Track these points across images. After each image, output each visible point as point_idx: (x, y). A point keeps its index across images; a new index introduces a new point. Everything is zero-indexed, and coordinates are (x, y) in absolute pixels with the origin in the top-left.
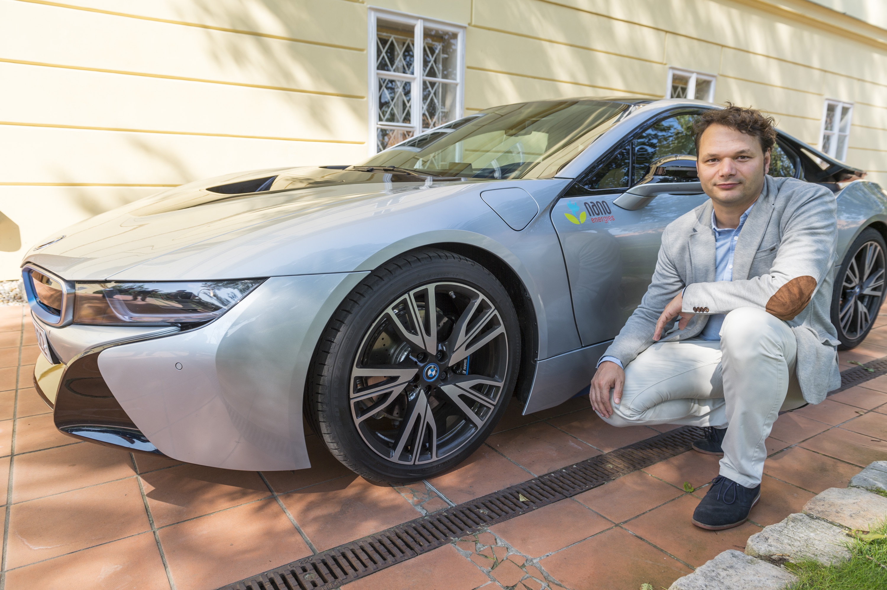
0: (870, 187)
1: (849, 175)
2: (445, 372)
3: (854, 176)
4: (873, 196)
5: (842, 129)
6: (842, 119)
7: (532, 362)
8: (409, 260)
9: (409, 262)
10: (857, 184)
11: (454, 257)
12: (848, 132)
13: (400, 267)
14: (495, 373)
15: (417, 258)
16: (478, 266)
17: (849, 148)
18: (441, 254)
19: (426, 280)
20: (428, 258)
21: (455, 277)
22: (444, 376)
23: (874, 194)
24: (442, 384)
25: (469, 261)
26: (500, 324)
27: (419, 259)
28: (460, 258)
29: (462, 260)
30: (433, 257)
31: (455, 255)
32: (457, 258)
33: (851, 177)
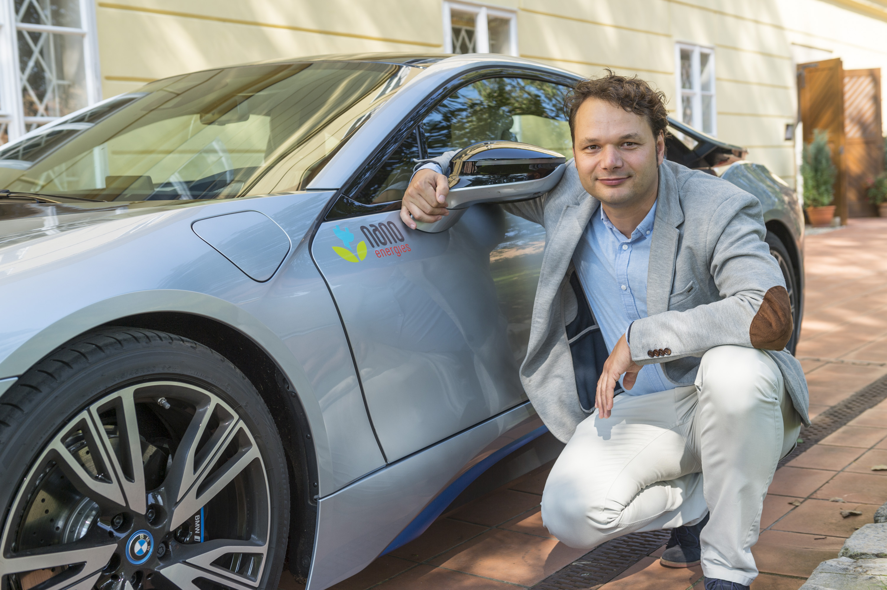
0: (754, 171)
1: (726, 156)
2: (163, 542)
3: (732, 156)
4: (761, 184)
5: (705, 87)
6: (702, 71)
7: (310, 503)
8: (83, 351)
9: (83, 355)
10: (737, 167)
11: (160, 337)
12: (713, 91)
13: (67, 364)
14: (250, 531)
15: (96, 345)
16: (202, 348)
17: (719, 113)
18: (138, 335)
19: (118, 382)
20: (115, 343)
21: (166, 371)
22: (162, 551)
23: (762, 181)
24: (162, 564)
25: (187, 341)
26: (250, 444)
27: (100, 348)
28: (171, 338)
29: (175, 341)
30: (125, 340)
31: (162, 334)
32: (165, 338)
33: (728, 158)
